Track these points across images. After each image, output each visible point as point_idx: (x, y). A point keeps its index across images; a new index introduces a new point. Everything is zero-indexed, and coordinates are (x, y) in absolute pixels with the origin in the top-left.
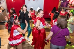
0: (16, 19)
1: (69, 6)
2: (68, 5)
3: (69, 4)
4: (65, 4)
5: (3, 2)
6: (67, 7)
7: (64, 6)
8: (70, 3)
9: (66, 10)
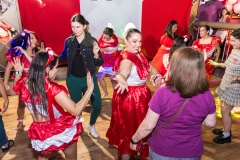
0: (52, 65)
1: (225, 16)
2: (222, 15)
3: (225, 12)
4: (213, 11)
5: (9, 5)
6: (217, 20)
7: (210, 17)
8: (229, 7)
9: (215, 30)
